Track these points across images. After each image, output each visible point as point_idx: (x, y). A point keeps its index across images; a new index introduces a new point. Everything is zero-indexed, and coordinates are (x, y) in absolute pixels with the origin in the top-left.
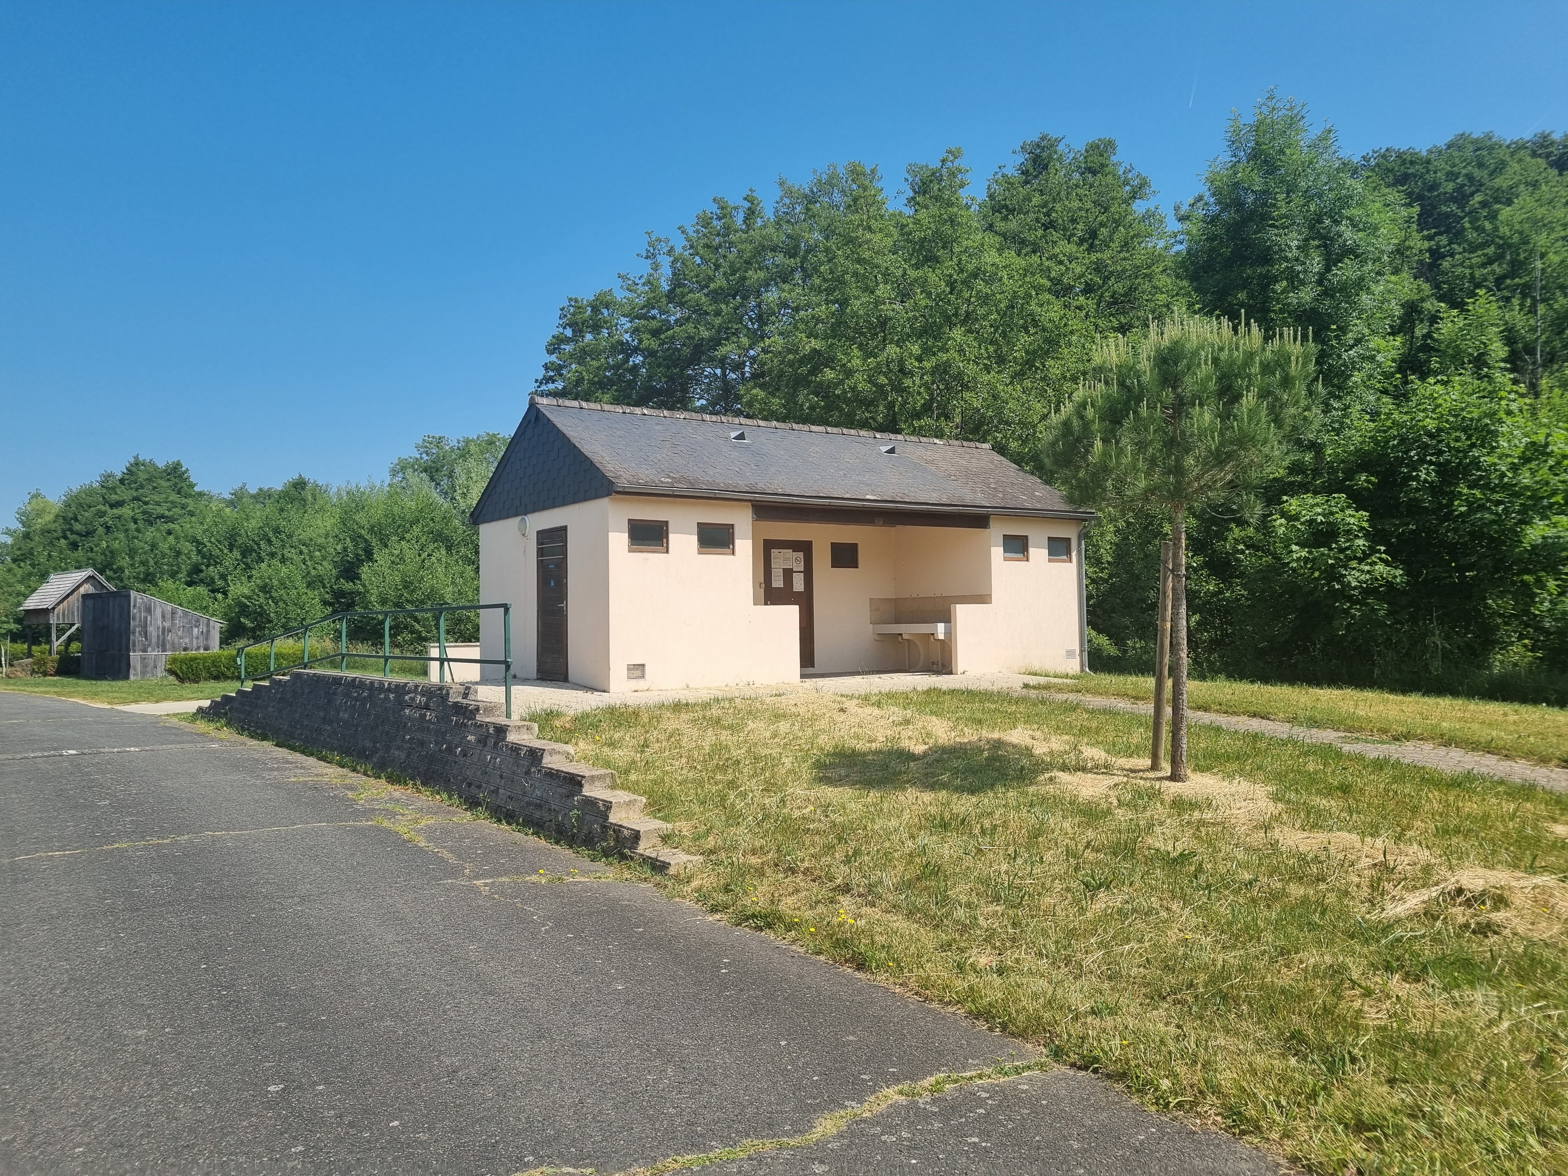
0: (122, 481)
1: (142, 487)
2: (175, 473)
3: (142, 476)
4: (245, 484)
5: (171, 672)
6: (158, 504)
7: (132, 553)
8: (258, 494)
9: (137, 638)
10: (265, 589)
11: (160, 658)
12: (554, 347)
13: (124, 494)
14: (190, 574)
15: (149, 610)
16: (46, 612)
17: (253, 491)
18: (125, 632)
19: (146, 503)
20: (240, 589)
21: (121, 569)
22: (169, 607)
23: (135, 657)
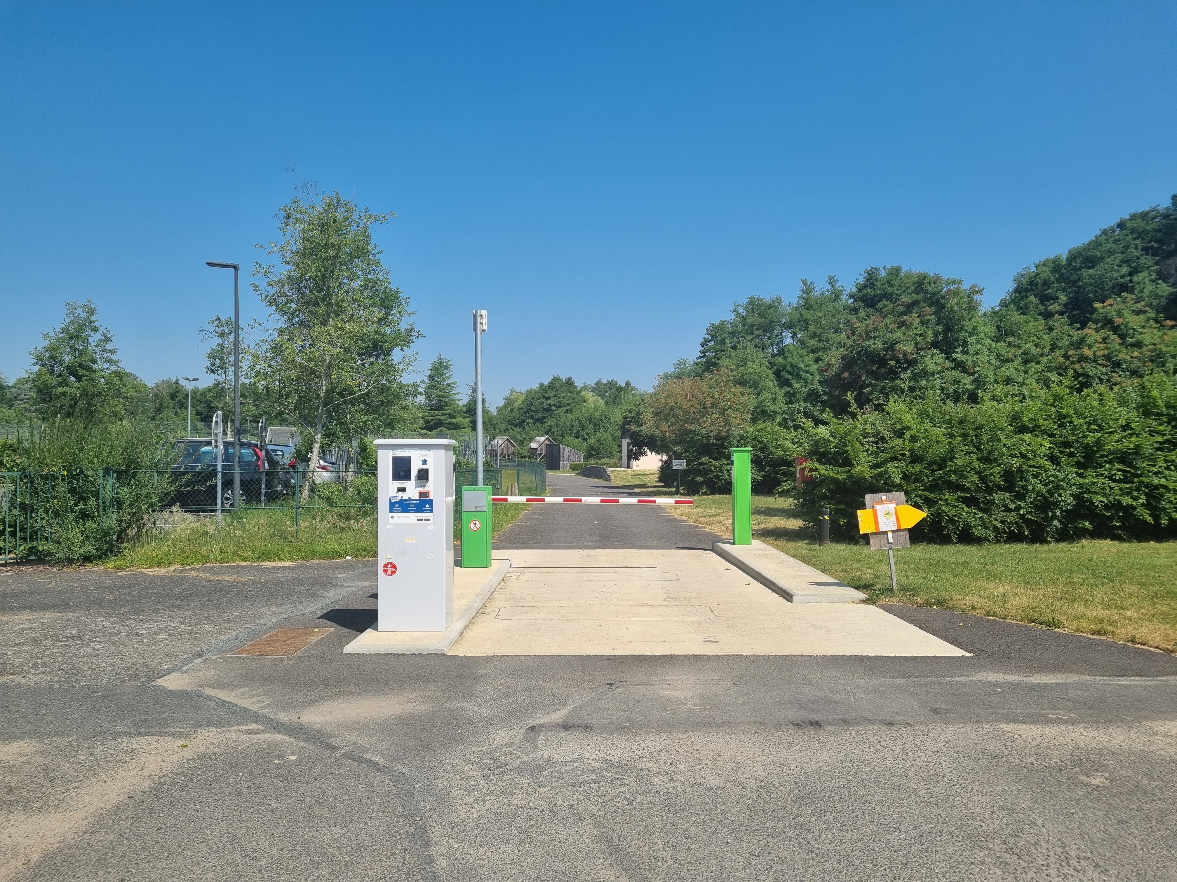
0: (549, 387)
1: (557, 390)
2: (569, 382)
3: (557, 385)
4: (600, 379)
5: (571, 468)
6: (564, 398)
7: (557, 427)
8: (607, 384)
9: (561, 458)
10: (599, 441)
11: (568, 464)
12: (704, 343)
13: (550, 394)
14: (576, 434)
15: (564, 450)
16: (536, 449)
17: (605, 382)
18: (559, 456)
19: (559, 398)
20: (591, 441)
21: (554, 432)
22: (570, 449)
23: (561, 463)
